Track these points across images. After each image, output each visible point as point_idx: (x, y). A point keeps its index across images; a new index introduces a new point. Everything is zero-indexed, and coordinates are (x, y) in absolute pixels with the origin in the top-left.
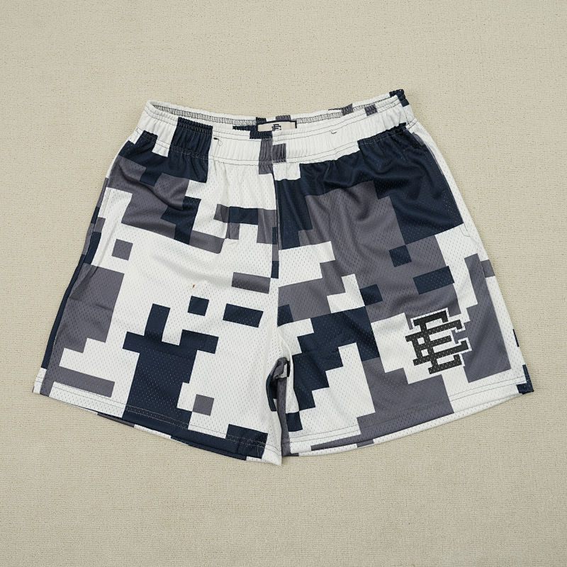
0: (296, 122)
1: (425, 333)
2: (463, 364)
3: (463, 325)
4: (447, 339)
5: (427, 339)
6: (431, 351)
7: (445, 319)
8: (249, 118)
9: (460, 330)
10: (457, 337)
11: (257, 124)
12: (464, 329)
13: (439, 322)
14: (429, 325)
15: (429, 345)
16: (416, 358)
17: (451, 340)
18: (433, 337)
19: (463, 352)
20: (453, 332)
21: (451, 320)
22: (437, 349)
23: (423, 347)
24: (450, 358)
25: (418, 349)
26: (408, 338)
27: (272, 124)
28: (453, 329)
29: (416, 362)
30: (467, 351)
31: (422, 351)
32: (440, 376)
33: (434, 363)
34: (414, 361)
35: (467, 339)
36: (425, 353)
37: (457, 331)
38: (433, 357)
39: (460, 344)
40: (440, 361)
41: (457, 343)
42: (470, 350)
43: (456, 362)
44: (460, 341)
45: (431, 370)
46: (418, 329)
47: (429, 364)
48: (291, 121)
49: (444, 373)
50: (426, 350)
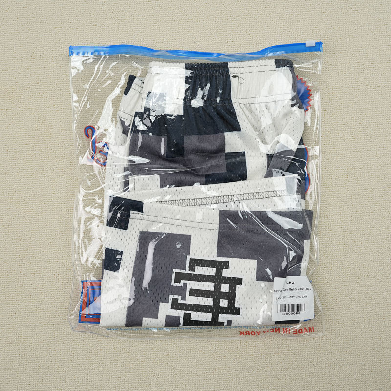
1: (215, 310)
2: (188, 257)
3: (170, 301)
4: (194, 293)
5: (216, 302)
6: (218, 287)
7: (187, 316)
9: (176, 297)
10: (182, 291)
12: (171, 296)
13: (195, 316)
14: (207, 317)
15: (216, 295)
16: (237, 286)
18: (208, 302)
19: (183, 271)
20: (184, 298)
21: (180, 313)
22: (210, 286)
23: (225, 295)
24: (200, 270)
26: (237, 311)
28: (183, 302)
29: (239, 281)
30: (179, 271)
31: (228, 291)
32: (218, 256)
33: (219, 272)
34: (241, 283)
35: (173, 284)
36: (225, 287)
37: (180, 297)
38: (218, 279)
39: (183, 282)
40: (211, 271)
41: (185, 285)
42: (174, 271)
44: (181, 285)
45: (226, 265)
46: (223, 317)
47: (226, 273)
49: (214, 257)
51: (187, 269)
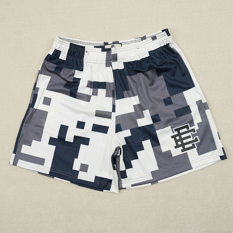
0: (121, 44)
2: (196, 148)
3: (196, 131)
4: (189, 137)
5: (180, 137)
6: (182, 142)
7: (188, 128)
8: (101, 43)
9: (194, 133)
10: (193, 136)
11: (105, 45)
12: (196, 132)
13: (185, 130)
14: (181, 131)
15: (181, 140)
16: (176, 145)
17: (190, 137)
18: (183, 136)
19: (196, 142)
20: (192, 134)
22: (185, 141)
23: (179, 140)
24: (190, 145)
25: (176, 141)
26: (172, 137)
27: (111, 45)
28: (191, 132)
29: (176, 147)
30: (198, 142)
31: (178, 142)
32: (186, 153)
33: (184, 147)
34: (175, 147)
36: (179, 143)
37: (193, 133)
38: (183, 145)
41: (193, 138)
42: (199, 141)
43: (193, 147)
44: (195, 138)
45: (182, 151)
46: (176, 133)
47: (181, 148)
48: (119, 44)
49: (188, 152)
50: (180, 142)
51: (195, 144)
